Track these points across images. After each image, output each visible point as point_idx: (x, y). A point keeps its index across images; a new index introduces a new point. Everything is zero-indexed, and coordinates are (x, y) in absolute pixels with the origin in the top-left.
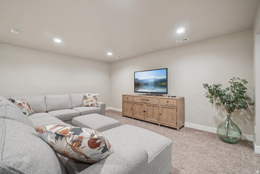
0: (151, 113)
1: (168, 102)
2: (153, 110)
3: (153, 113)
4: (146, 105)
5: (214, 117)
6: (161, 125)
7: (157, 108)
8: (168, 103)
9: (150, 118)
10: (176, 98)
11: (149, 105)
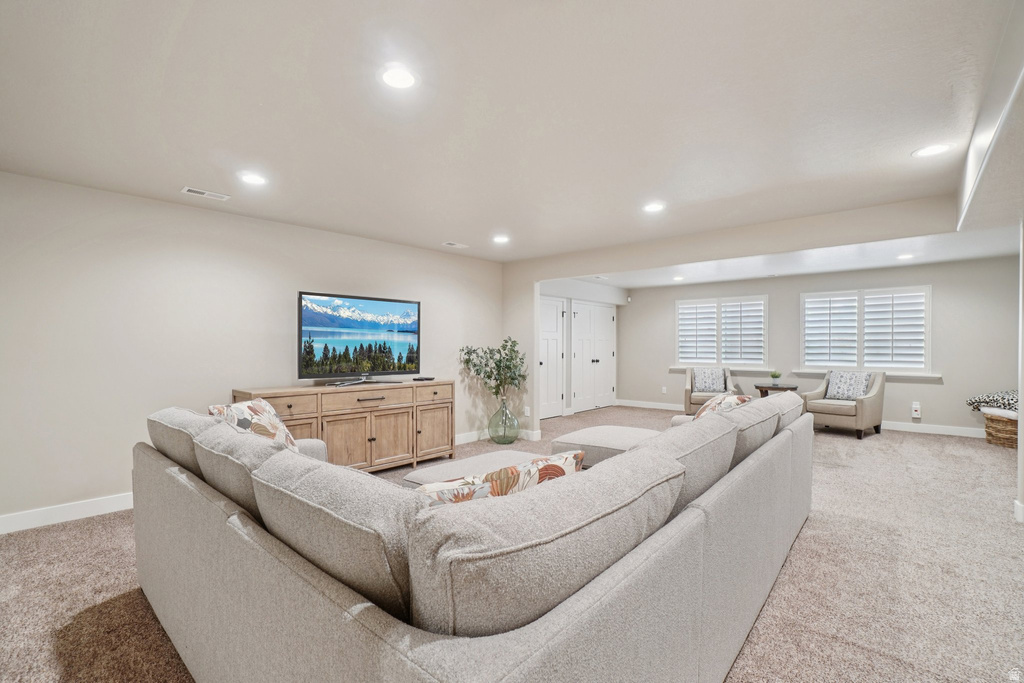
0: (392, 438)
1: (435, 393)
2: (396, 427)
3: (396, 435)
4: (373, 417)
5: (467, 412)
6: (418, 463)
7: (406, 417)
8: (436, 397)
9: (387, 456)
10: (435, 381)
11: (383, 414)
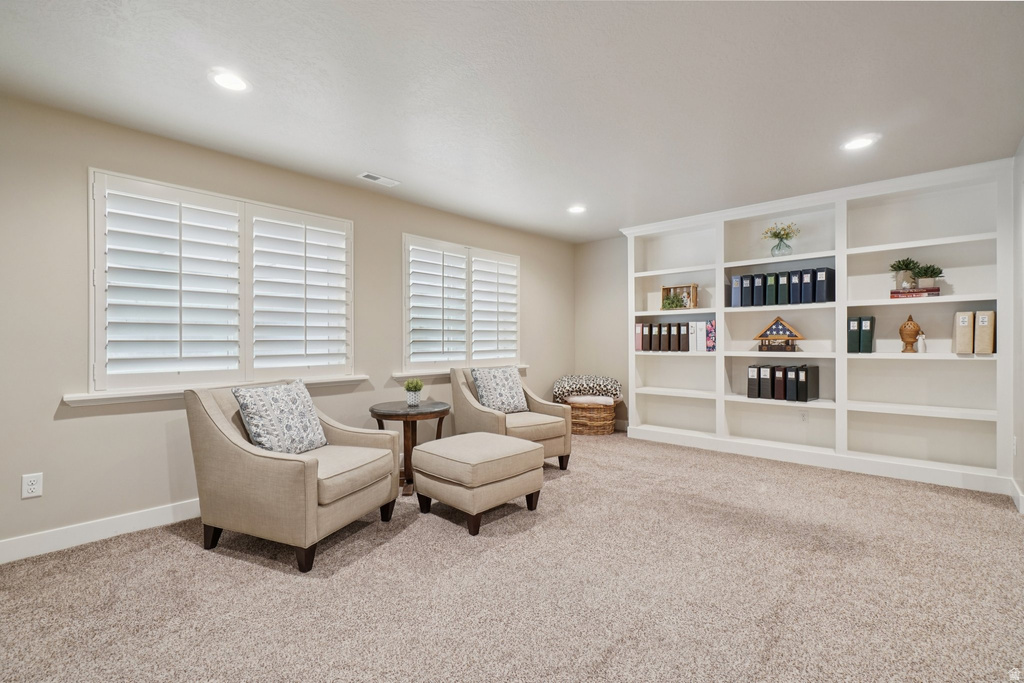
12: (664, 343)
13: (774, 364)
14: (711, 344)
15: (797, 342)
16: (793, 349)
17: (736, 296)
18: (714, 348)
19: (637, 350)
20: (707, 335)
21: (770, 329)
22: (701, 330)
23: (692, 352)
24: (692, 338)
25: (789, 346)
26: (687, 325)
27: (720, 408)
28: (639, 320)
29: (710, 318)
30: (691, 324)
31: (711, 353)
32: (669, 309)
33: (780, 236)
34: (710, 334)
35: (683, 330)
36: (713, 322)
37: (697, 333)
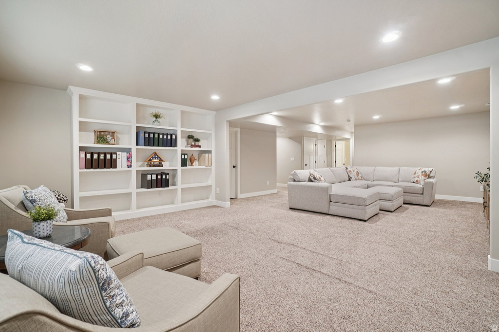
12: (101, 163)
13: (157, 173)
14: (129, 164)
15: (163, 163)
16: (162, 166)
17: (141, 140)
18: (131, 166)
19: (80, 168)
20: (127, 160)
21: (153, 157)
22: (124, 157)
23: (119, 168)
24: (118, 161)
25: (160, 165)
26: (116, 154)
27: (134, 196)
28: (81, 149)
29: (128, 150)
30: (118, 153)
31: (129, 169)
32: (102, 144)
33: (157, 116)
34: (129, 159)
35: (114, 156)
36: (130, 153)
37: (121, 158)
